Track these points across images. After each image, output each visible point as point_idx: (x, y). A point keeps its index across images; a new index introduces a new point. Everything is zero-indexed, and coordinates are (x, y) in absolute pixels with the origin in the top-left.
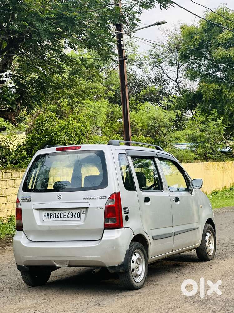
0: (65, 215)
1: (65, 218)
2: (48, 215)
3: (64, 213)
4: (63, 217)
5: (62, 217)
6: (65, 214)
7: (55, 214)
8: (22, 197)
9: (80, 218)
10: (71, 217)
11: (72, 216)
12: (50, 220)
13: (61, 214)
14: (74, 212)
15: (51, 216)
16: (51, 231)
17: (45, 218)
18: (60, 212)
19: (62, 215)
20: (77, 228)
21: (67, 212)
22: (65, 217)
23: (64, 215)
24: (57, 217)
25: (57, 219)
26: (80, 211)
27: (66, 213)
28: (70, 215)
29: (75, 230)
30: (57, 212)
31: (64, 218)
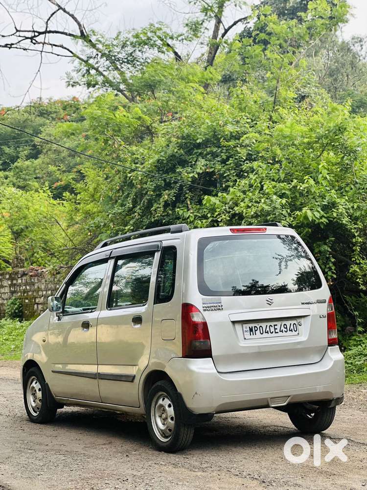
1: (278, 333)
2: (251, 330)
4: (274, 332)
7: (261, 328)
9: (297, 332)
12: (254, 336)
15: (255, 331)
17: (247, 335)
18: (269, 324)
19: (272, 329)
20: (299, 346)
23: (275, 329)
24: (266, 332)
25: (265, 335)
27: (276, 325)
28: (282, 328)
31: (276, 333)
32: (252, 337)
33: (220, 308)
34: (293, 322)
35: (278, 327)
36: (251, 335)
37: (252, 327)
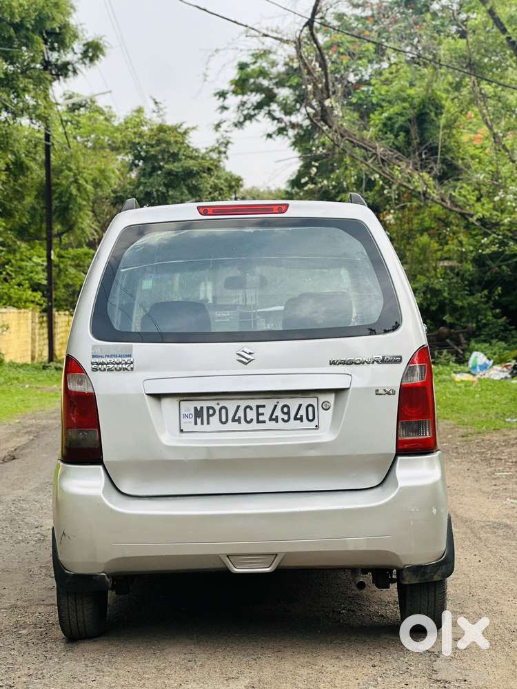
0: (263, 414)
1: (264, 422)
2: (198, 413)
3: (258, 407)
5: (252, 420)
6: (261, 410)
7: (223, 411)
8: (93, 356)
9: (315, 423)
10: (283, 420)
11: (286, 417)
12: (205, 427)
13: (248, 410)
14: (294, 404)
15: (209, 416)
16: (213, 464)
17: (188, 424)
18: (243, 404)
19: (252, 414)
20: (313, 453)
21: (269, 404)
22: (261, 418)
23: (258, 414)
25: (231, 425)
26: (313, 401)
27: (264, 406)
28: (278, 413)
29: (302, 458)
30: (231, 405)
31: (258, 422)
32: (199, 427)
33: (126, 366)
34: (305, 402)
35: (267, 412)
36: (196, 424)
37: (202, 408)
